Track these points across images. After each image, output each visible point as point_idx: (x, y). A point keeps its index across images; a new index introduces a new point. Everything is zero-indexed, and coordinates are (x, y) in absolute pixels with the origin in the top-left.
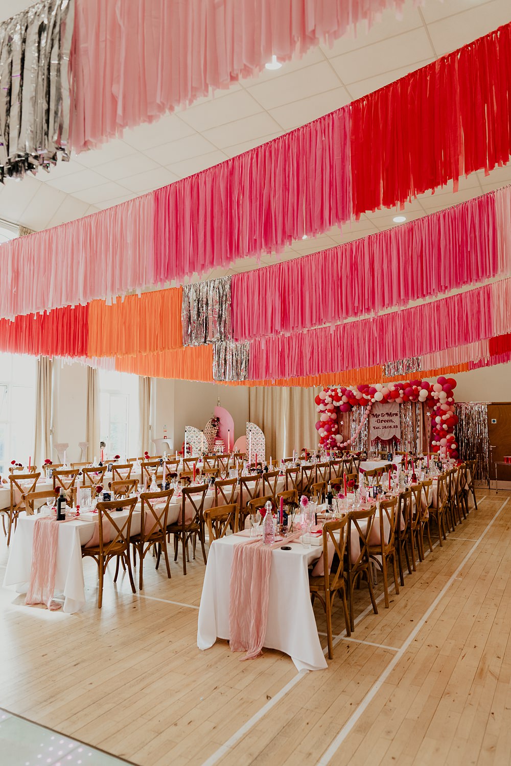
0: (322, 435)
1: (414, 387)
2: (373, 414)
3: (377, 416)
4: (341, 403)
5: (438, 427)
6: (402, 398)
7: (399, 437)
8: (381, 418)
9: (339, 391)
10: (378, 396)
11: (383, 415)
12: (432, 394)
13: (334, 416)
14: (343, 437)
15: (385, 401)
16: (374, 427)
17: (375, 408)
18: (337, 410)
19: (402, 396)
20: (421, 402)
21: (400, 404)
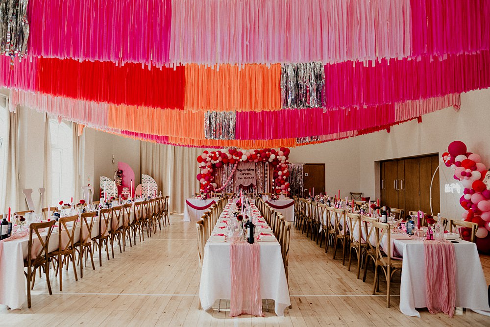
0: (204, 183)
1: (267, 153)
2: (238, 170)
3: (241, 170)
4: (218, 161)
5: (280, 178)
6: (258, 159)
7: (254, 184)
8: (243, 172)
9: (217, 153)
10: (244, 158)
11: (244, 170)
12: (278, 157)
13: (211, 170)
14: (217, 185)
15: (247, 161)
16: (238, 178)
17: (239, 165)
18: (213, 166)
19: (258, 158)
20: (269, 162)
21: (256, 163)
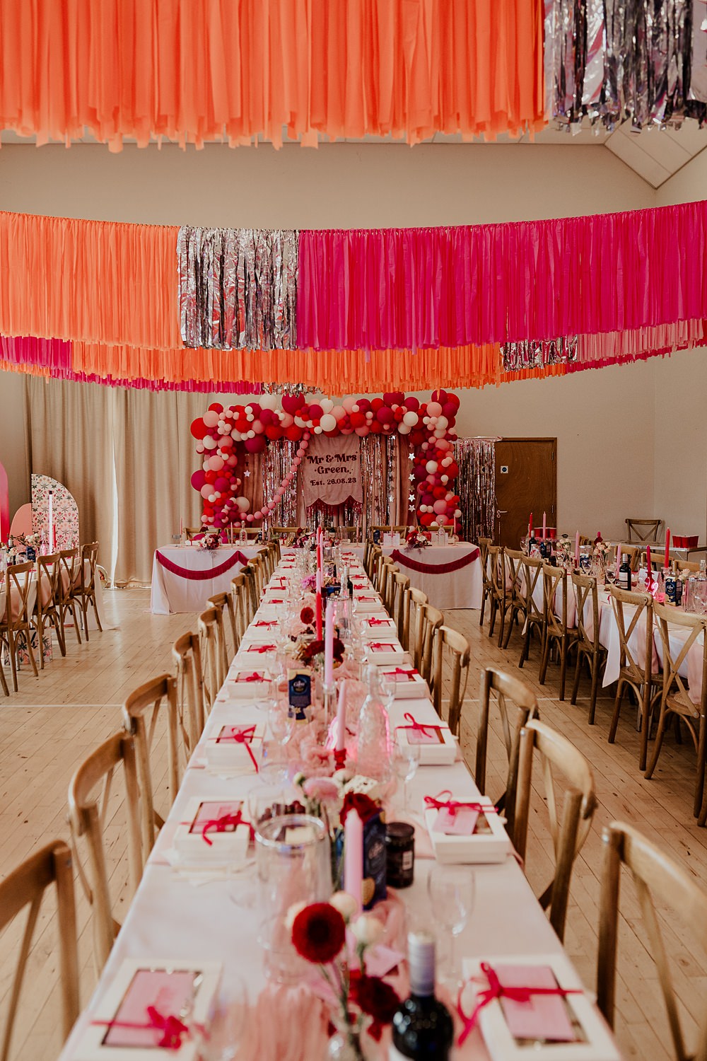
0: (211, 499)
1: (394, 407)
2: (311, 458)
3: (318, 460)
4: (251, 434)
5: (430, 479)
6: (369, 427)
7: (358, 498)
8: (325, 464)
9: (249, 410)
10: (328, 423)
11: (329, 459)
12: (426, 420)
13: (233, 461)
14: (252, 502)
15: (336, 433)
16: (312, 482)
17: (314, 444)
18: (238, 449)
19: (369, 422)
20: (399, 435)
21: (361, 438)
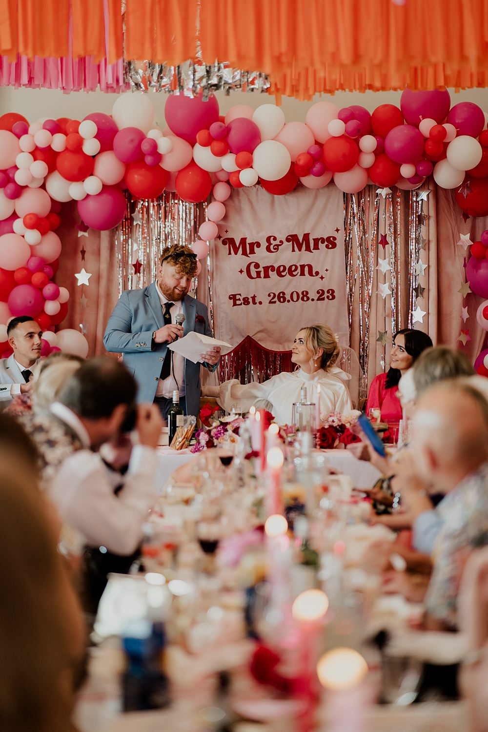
1: (427, 125)
2: (231, 241)
3: (246, 247)
4: (92, 185)
6: (369, 171)
8: (262, 257)
9: (87, 130)
10: (271, 160)
11: (272, 245)
13: (50, 247)
15: (290, 184)
16: (233, 297)
17: (239, 211)
19: (367, 160)
20: (437, 191)
21: (347, 197)
